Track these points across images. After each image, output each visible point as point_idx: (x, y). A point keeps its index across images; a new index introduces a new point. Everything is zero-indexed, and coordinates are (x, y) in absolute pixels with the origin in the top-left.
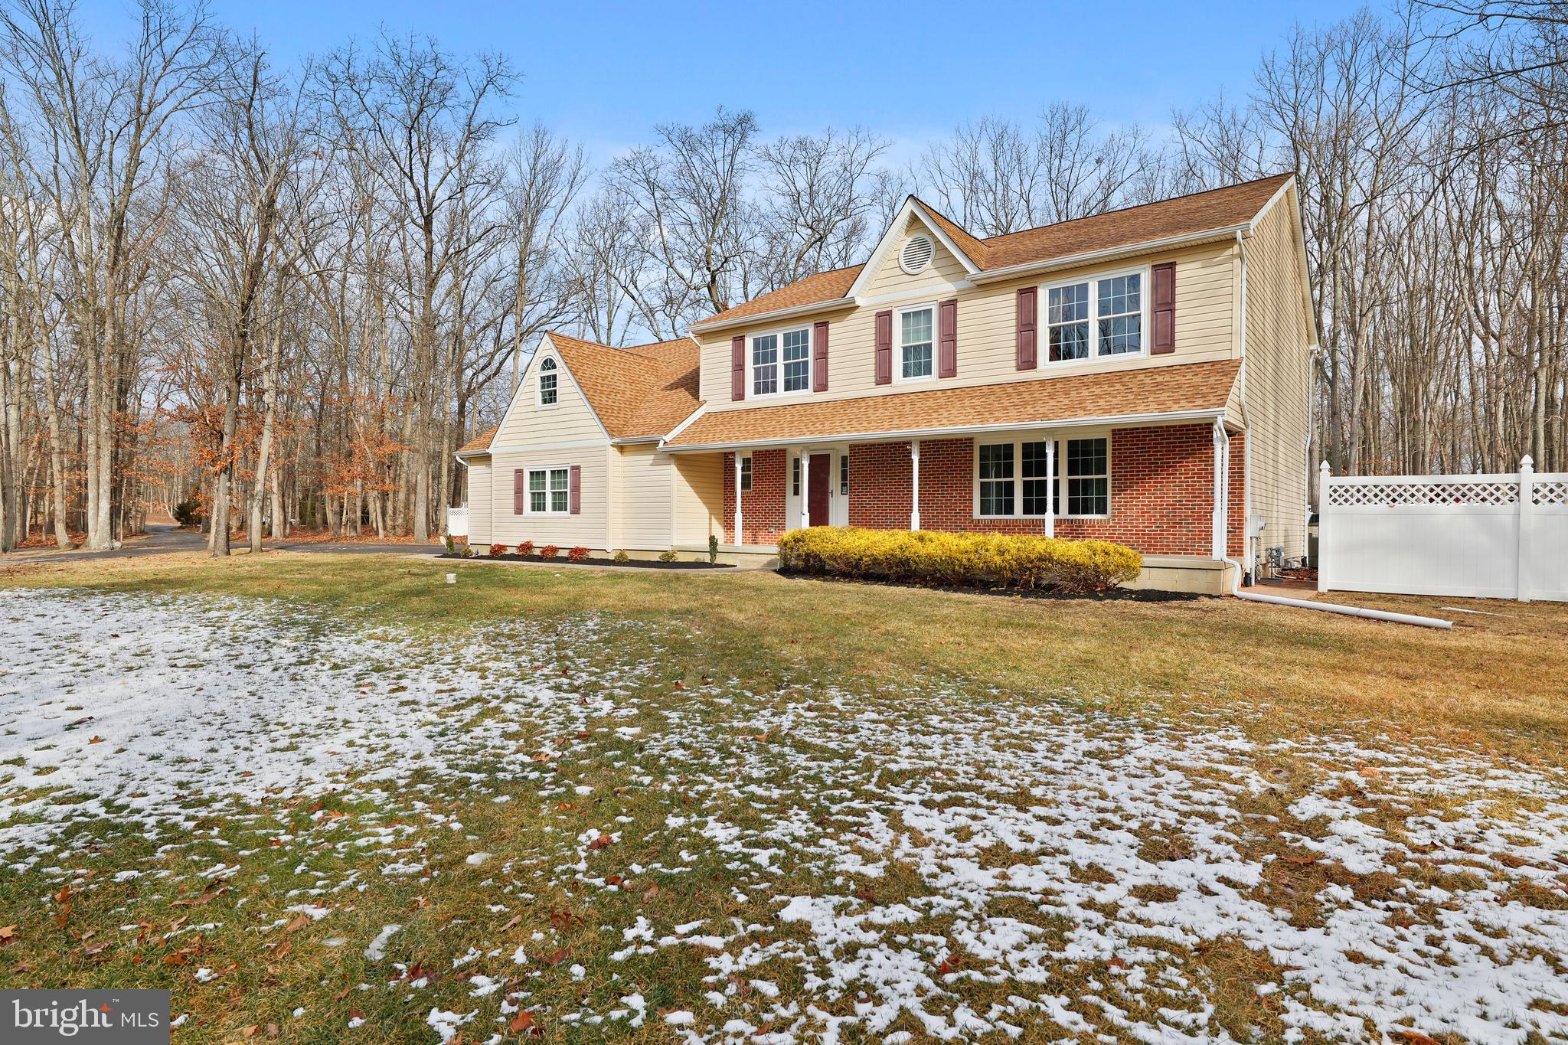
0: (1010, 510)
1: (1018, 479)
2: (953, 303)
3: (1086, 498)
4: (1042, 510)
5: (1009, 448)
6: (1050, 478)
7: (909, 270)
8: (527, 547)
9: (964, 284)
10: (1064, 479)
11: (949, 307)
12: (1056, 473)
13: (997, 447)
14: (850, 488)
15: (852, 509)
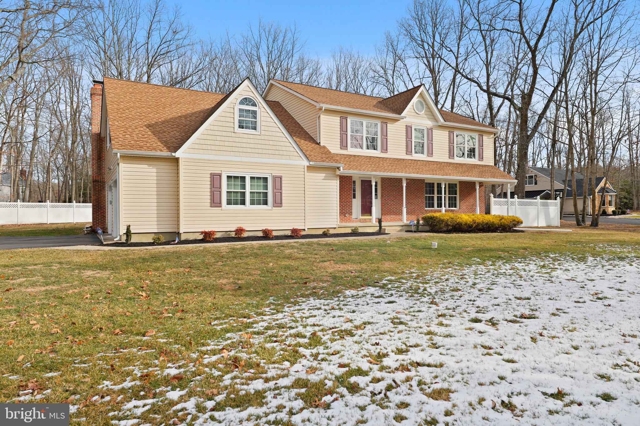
0: (433, 207)
1: (436, 196)
2: (431, 129)
3: (452, 203)
4: (441, 207)
5: (433, 184)
6: (443, 195)
7: (417, 112)
8: (240, 231)
9: (435, 124)
10: (447, 196)
11: (430, 130)
12: (445, 194)
13: (430, 183)
14: (382, 196)
15: (383, 205)
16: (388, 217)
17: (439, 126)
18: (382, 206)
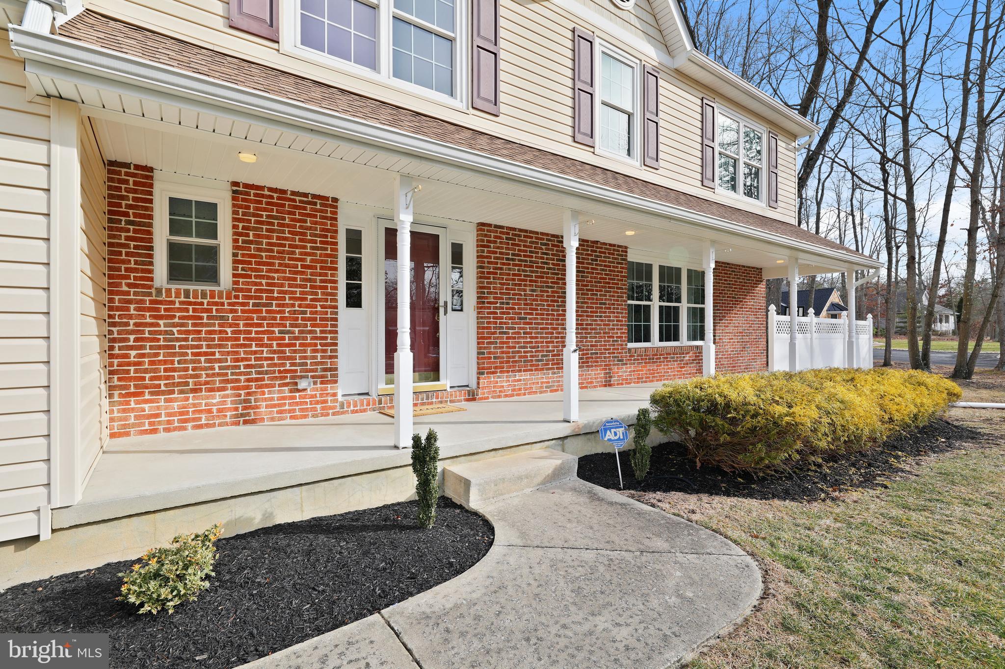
1: (657, 304)
2: (655, 74)
5: (650, 267)
9: (666, 59)
10: (684, 304)
11: (651, 76)
13: (639, 265)
14: (481, 300)
15: (483, 337)
16: (503, 381)
17: (677, 71)
18: (480, 338)
